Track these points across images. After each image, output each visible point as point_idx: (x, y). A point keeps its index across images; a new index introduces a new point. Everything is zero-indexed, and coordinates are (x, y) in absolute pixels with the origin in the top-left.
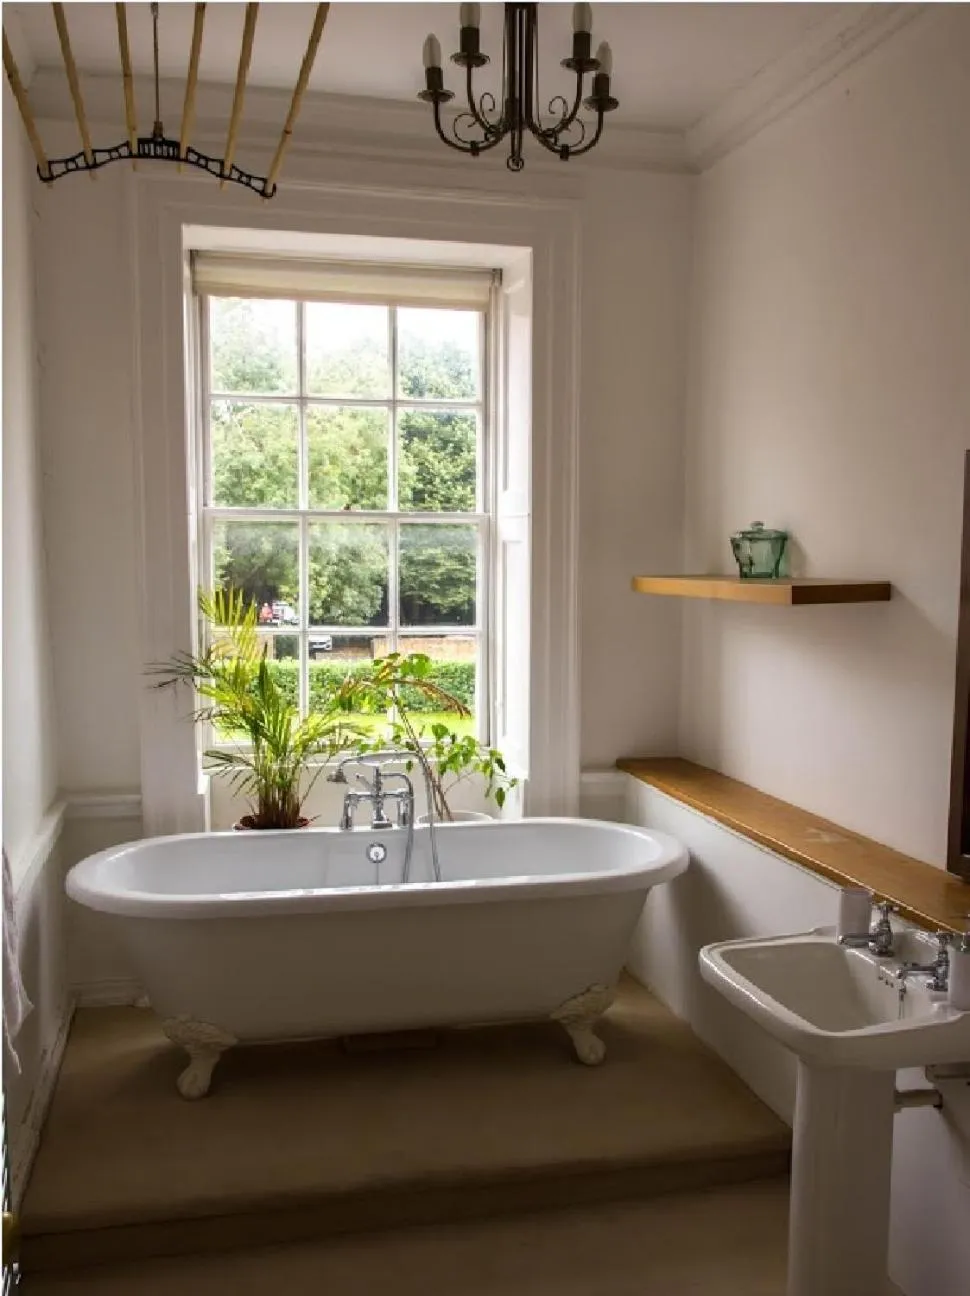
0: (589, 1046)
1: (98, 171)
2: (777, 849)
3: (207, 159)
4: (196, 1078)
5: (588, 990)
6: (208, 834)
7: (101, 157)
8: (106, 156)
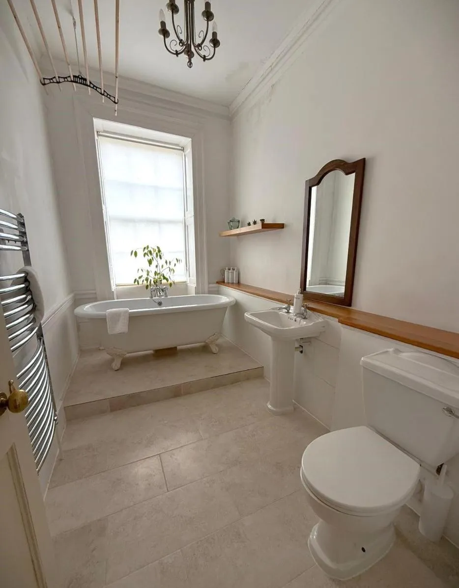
0: (214, 349)
1: (60, 84)
2: (259, 295)
3: (97, 87)
4: (116, 364)
5: (214, 334)
6: (116, 300)
7: (62, 80)
8: (63, 80)
